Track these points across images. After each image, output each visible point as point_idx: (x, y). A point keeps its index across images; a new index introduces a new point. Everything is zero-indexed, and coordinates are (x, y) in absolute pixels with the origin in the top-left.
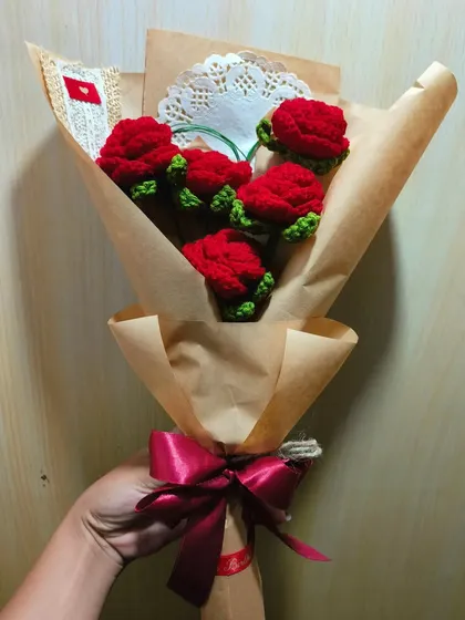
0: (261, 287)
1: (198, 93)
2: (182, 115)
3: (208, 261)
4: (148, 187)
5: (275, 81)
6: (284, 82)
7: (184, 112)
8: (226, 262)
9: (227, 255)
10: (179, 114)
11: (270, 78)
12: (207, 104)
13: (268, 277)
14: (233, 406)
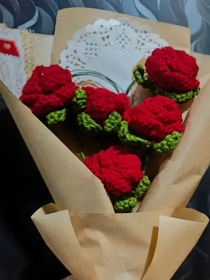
0: (141, 186)
1: (89, 46)
2: (78, 62)
3: (103, 169)
4: (60, 116)
5: (144, 40)
6: (151, 40)
7: (79, 60)
8: (116, 169)
9: (116, 164)
10: (76, 61)
11: (141, 37)
12: (96, 55)
13: (146, 179)
14: (124, 272)
